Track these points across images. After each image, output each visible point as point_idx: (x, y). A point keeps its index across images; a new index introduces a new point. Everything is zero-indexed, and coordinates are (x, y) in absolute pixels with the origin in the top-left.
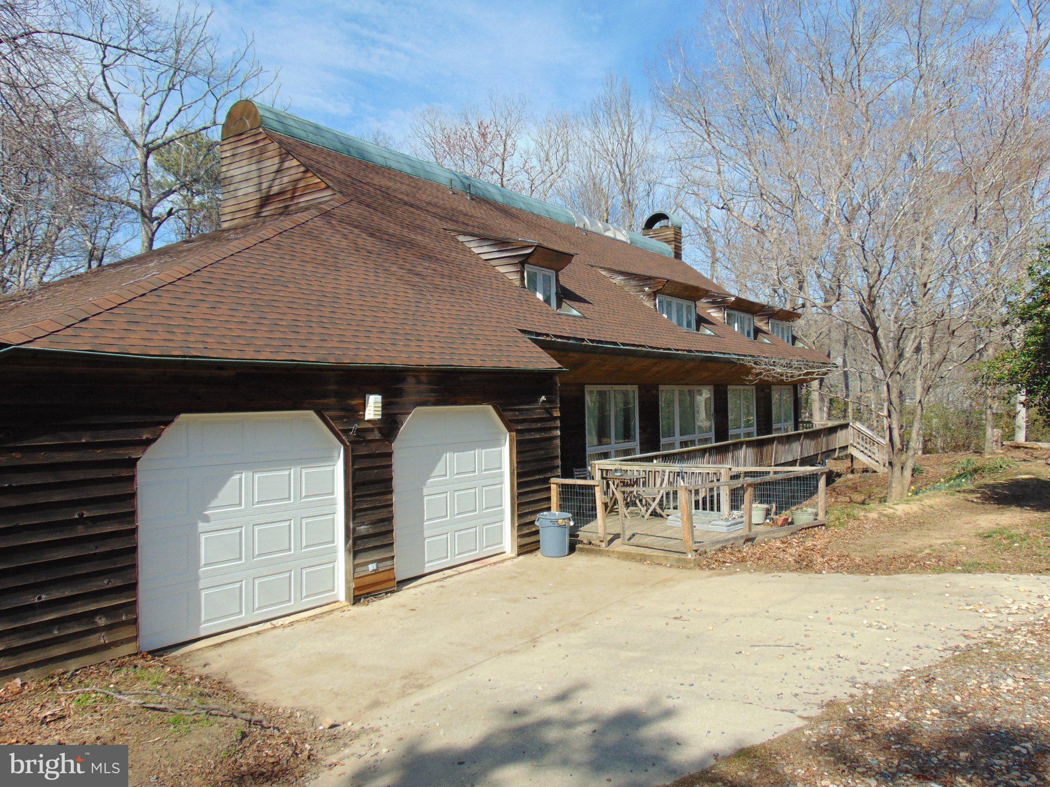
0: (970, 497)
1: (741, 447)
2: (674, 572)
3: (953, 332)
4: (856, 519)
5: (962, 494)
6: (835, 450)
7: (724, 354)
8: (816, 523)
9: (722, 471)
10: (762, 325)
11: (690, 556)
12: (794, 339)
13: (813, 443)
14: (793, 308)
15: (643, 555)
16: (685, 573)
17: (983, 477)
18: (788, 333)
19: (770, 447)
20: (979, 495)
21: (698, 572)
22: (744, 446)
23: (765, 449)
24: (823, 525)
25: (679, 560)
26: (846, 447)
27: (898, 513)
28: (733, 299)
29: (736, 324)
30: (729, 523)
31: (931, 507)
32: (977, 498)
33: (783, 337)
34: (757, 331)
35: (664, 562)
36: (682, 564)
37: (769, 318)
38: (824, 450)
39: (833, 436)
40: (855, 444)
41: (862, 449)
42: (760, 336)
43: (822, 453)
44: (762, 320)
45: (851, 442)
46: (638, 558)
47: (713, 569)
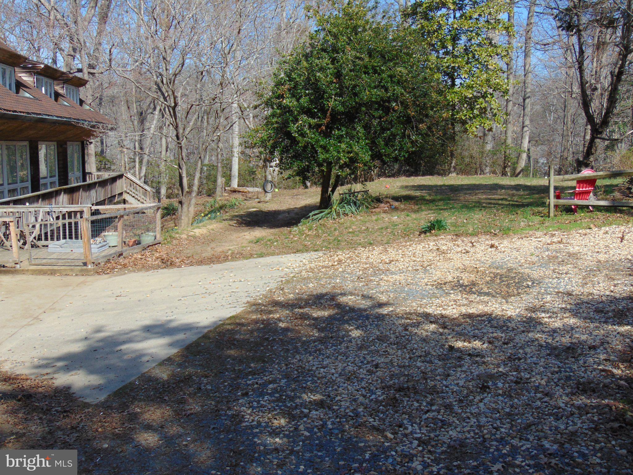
0: (231, 223)
1: (60, 194)
2: (81, 279)
3: (223, 109)
4: (176, 239)
5: (226, 222)
6: (115, 196)
7: (49, 115)
8: (156, 241)
9: (85, 209)
10: (59, 89)
11: (90, 267)
12: (81, 102)
13: (103, 190)
14: (69, 72)
15: (53, 270)
16: (90, 279)
17: (226, 212)
18: (77, 97)
19: (77, 194)
20: (235, 222)
21: (97, 277)
22: (63, 193)
23: (74, 195)
24: (160, 243)
25: (82, 270)
26: (121, 194)
27: (197, 234)
28: (42, 66)
29: (43, 89)
30: (99, 246)
31: (213, 230)
32: (235, 223)
33: (73, 100)
34: (57, 96)
35: (71, 273)
36: (85, 273)
37: (64, 83)
38: (109, 196)
39: (114, 184)
40: (128, 191)
41: (133, 195)
42: (60, 99)
43: (108, 198)
44: (58, 85)
45: (125, 189)
46: (49, 272)
47: (108, 273)
